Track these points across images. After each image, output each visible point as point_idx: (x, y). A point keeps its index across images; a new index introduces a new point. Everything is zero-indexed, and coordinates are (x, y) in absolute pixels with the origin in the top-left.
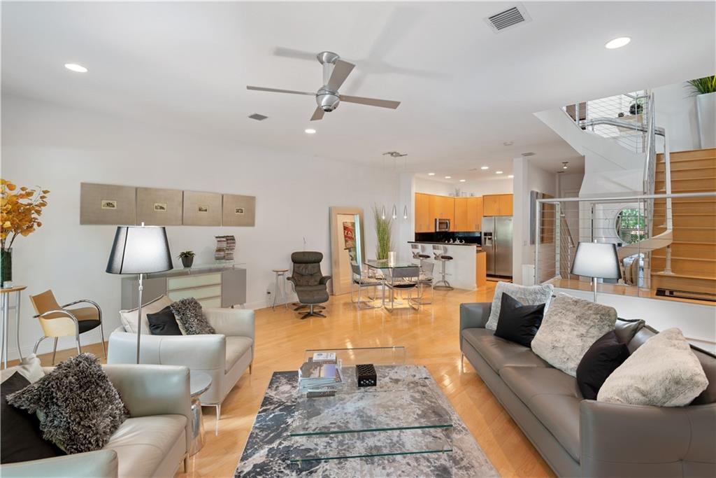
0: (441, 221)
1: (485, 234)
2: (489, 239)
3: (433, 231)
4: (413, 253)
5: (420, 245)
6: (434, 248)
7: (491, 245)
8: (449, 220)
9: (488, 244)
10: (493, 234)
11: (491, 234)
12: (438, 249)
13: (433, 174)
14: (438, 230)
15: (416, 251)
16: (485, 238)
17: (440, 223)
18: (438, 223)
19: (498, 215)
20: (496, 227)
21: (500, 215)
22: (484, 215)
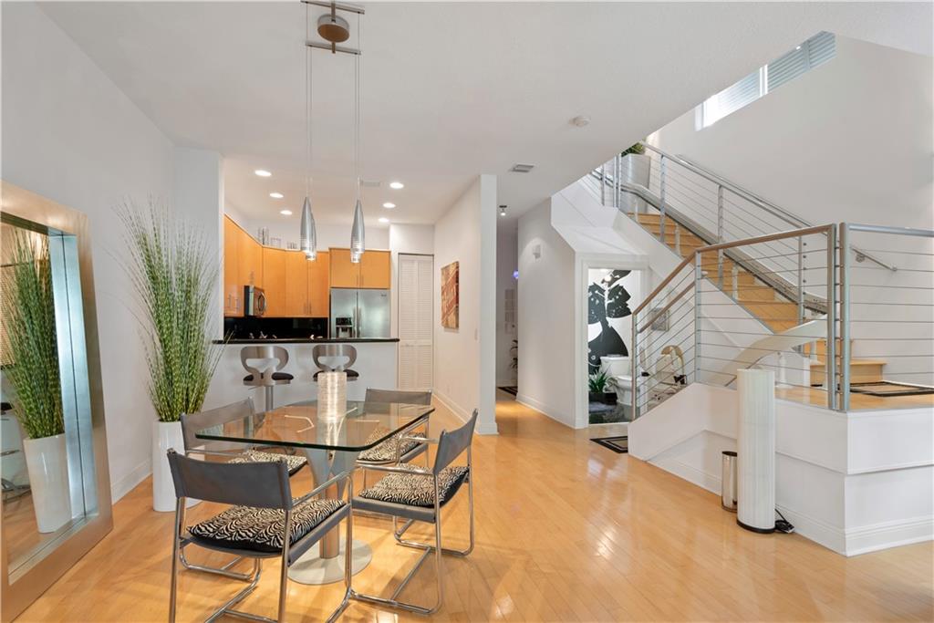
2: (345, 330)
3: (243, 315)
8: (263, 291)
10: (354, 322)
11: (349, 322)
16: (338, 330)
17: (255, 297)
18: (252, 296)
19: (359, 287)
20: (360, 308)
21: (363, 287)
22: (332, 286)
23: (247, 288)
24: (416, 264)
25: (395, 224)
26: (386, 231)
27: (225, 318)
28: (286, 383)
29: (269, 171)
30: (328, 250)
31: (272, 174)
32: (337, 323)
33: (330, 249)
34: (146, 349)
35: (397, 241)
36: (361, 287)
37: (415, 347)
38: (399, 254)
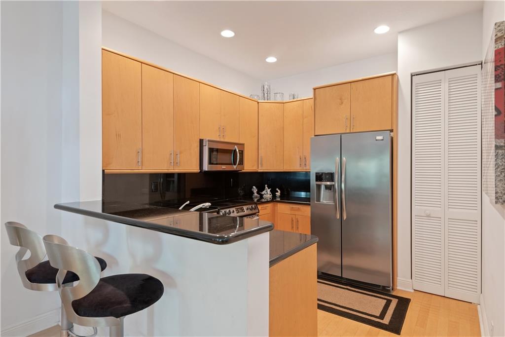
0: (215, 146)
1: (319, 177)
2: (328, 188)
3: (196, 170)
7: (331, 203)
9: (325, 198)
10: (336, 177)
11: (331, 177)
13: (232, 34)
14: (206, 167)
16: (319, 187)
17: (211, 150)
19: (348, 131)
20: (344, 159)
21: (354, 131)
22: (316, 134)
23: (201, 141)
32: (317, 180)
33: (315, 89)
35: (408, 56)
36: (351, 131)
37: (442, 219)
38: (412, 76)
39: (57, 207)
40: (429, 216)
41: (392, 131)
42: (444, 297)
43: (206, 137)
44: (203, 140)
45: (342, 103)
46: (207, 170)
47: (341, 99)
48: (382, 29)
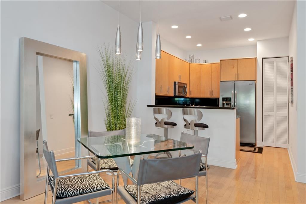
0: (181, 85)
2: (227, 104)
3: (173, 95)
4: (156, 119)
5: (164, 110)
6: (184, 113)
8: (186, 84)
10: (232, 100)
11: (230, 99)
12: (191, 114)
13: (190, 37)
15: (160, 117)
16: (223, 104)
17: (179, 87)
18: (177, 86)
19: (236, 80)
20: (236, 92)
21: (239, 80)
22: (221, 80)
23: (175, 83)
24: (275, 64)
25: (259, 41)
26: (255, 46)
27: (156, 96)
28: (172, 127)
29: (177, 26)
30: (219, 62)
31: (179, 26)
32: (223, 100)
33: (221, 61)
34: (104, 105)
35: (261, 51)
36: (238, 80)
37: (274, 116)
38: (263, 59)
39: (148, 106)
40: (269, 115)
41: (255, 80)
42: (275, 147)
43: (177, 81)
44: (176, 82)
45: (234, 68)
46: (177, 95)
47: (233, 66)
48: (251, 40)
